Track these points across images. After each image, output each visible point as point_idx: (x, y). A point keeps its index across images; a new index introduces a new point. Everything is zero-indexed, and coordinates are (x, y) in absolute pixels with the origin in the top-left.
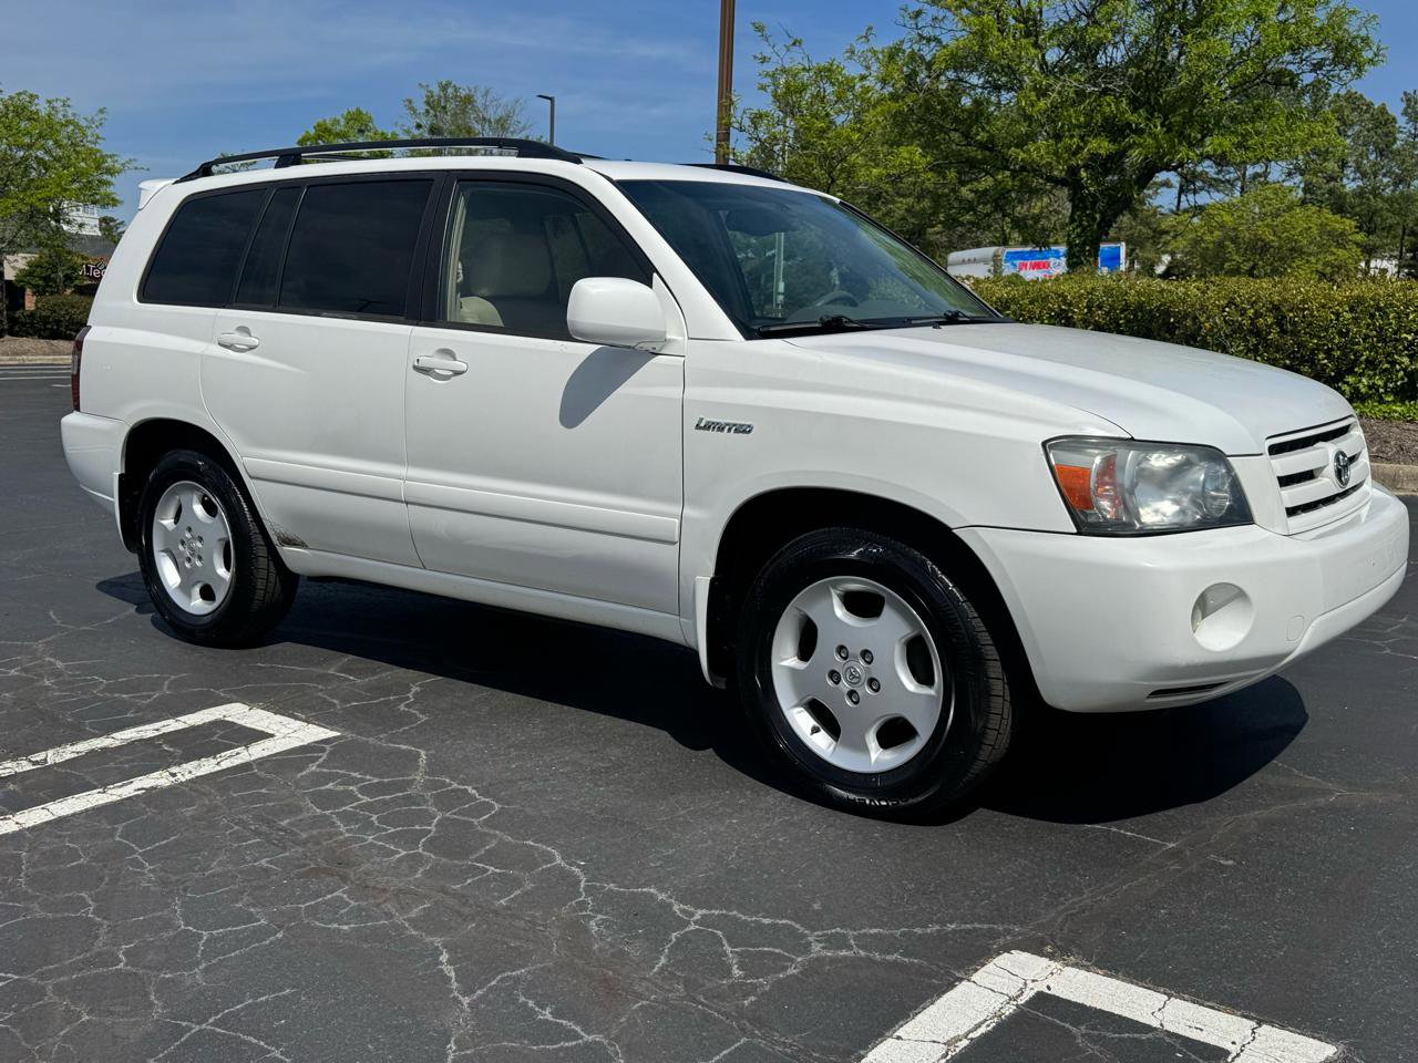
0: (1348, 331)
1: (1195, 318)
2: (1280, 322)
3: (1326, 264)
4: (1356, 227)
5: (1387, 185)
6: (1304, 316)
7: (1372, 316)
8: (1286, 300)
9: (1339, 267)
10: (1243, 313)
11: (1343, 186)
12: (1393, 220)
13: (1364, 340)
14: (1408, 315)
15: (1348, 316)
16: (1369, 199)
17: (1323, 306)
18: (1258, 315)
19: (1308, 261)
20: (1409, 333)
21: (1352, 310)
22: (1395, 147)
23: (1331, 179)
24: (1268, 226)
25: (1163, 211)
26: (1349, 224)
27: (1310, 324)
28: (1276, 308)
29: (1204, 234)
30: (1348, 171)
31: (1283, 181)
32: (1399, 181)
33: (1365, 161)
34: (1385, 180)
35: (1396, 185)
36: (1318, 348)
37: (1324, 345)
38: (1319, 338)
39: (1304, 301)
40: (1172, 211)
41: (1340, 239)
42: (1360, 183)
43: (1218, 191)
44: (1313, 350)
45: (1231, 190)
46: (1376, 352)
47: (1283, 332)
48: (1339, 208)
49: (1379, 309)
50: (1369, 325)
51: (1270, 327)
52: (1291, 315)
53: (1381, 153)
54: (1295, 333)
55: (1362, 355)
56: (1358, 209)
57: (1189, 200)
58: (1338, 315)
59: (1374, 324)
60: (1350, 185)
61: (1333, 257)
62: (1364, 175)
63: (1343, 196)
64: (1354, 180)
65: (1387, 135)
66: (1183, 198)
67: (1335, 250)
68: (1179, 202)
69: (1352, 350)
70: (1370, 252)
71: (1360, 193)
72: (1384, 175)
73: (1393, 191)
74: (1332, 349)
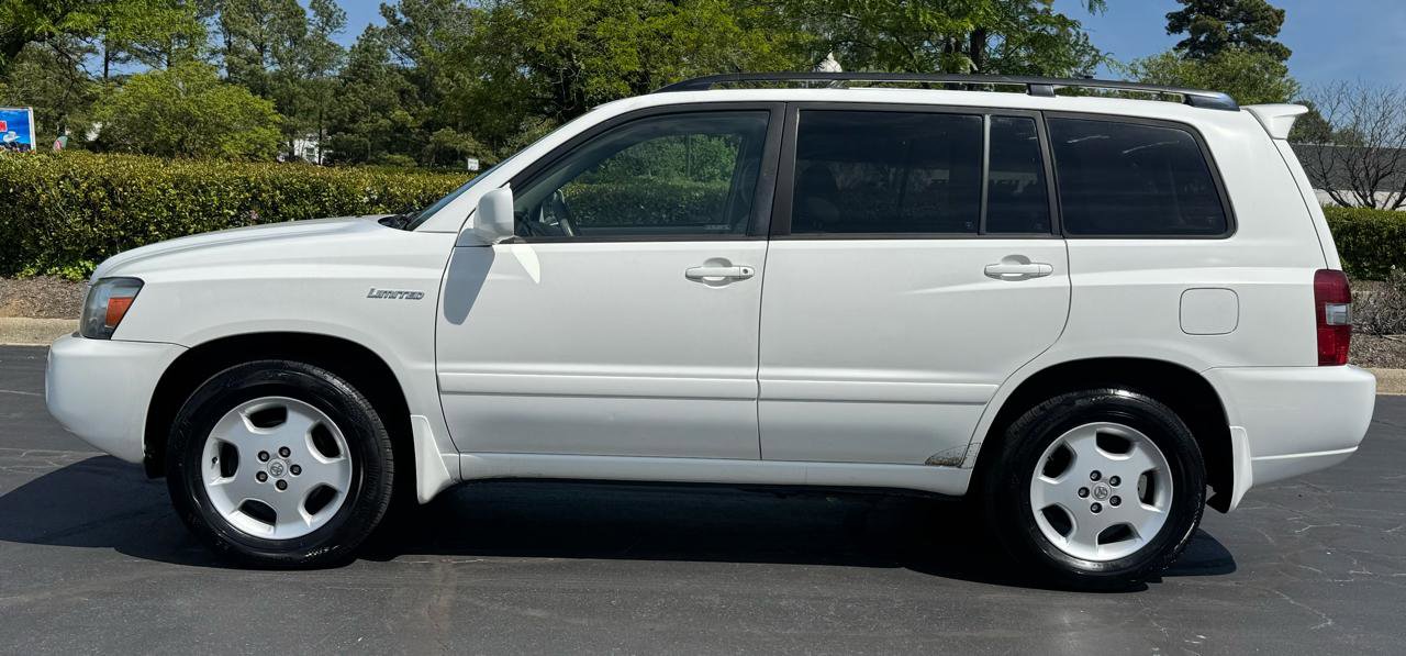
0: (175, 207)
1: (32, 190)
2: (111, 194)
3: (250, 141)
4: (274, 109)
5: (302, 72)
6: (132, 191)
7: (196, 193)
8: (116, 176)
9: (262, 146)
10: (77, 186)
11: (264, 69)
12: (311, 104)
13: (190, 215)
14: (229, 192)
15: (173, 192)
16: (287, 82)
17: (150, 183)
18: (91, 188)
19: (232, 138)
20: (232, 208)
21: (176, 186)
22: (306, 37)
23: (251, 60)
24: (191, 100)
25: (90, 77)
26: (268, 105)
27: (139, 198)
28: (106, 183)
29: (129, 104)
30: (267, 55)
31: (208, 59)
32: (313, 69)
33: (281, 48)
34: (300, 67)
35: (310, 72)
36: (148, 220)
37: (154, 218)
38: (149, 212)
39: (132, 177)
40: (99, 79)
41: (262, 120)
42: (278, 67)
43: (145, 63)
44: (143, 224)
45: (158, 63)
46: (203, 225)
47: (115, 205)
48: (260, 88)
49: (201, 187)
50: (193, 201)
51: (102, 200)
52: (121, 189)
53: (294, 41)
54: (125, 207)
55: (190, 228)
56: (278, 92)
57: (116, 69)
58: (164, 191)
59: (198, 201)
60: (270, 68)
61: (256, 135)
62: (281, 61)
63: (263, 78)
64: (273, 64)
65: (298, 24)
66: (110, 66)
67: (256, 129)
68: (106, 69)
69: (180, 223)
70: (291, 132)
71: (278, 77)
72: (300, 62)
73: (309, 77)
74: (161, 222)
